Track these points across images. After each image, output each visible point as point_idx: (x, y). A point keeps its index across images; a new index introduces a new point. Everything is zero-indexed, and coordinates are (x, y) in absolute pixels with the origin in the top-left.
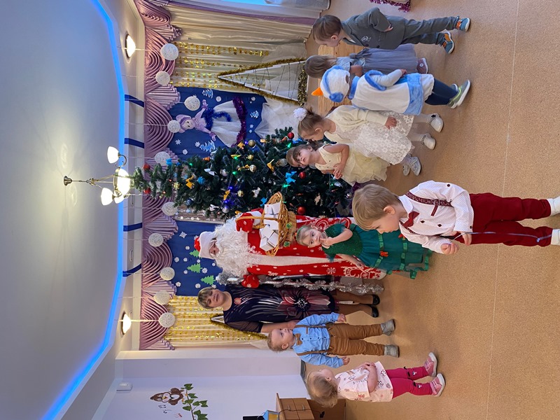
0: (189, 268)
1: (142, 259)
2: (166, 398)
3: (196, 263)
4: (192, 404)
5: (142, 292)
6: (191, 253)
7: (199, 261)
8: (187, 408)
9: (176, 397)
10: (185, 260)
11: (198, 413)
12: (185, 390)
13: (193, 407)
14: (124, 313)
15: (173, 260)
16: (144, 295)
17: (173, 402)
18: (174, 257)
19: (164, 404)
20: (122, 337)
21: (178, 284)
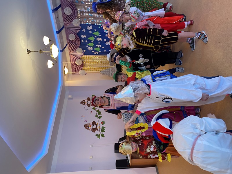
0: (88, 44)
1: (67, 42)
2: (86, 103)
3: (91, 42)
5: (70, 54)
6: (89, 39)
7: (92, 42)
8: (94, 109)
10: (86, 41)
11: (98, 111)
14: (64, 67)
15: (81, 42)
16: (71, 55)
17: (89, 105)
18: (81, 40)
19: (86, 106)
20: (65, 76)
21: (85, 51)
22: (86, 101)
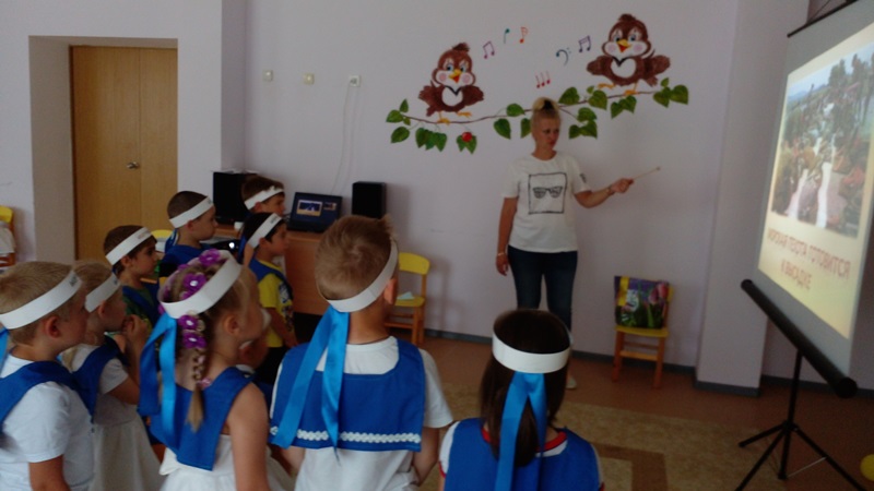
2: (623, 48)
4: (587, 105)
8: (571, 95)
9: (627, 69)
12: (658, 88)
13: (575, 109)
19: (597, 47)
22: (635, 47)
